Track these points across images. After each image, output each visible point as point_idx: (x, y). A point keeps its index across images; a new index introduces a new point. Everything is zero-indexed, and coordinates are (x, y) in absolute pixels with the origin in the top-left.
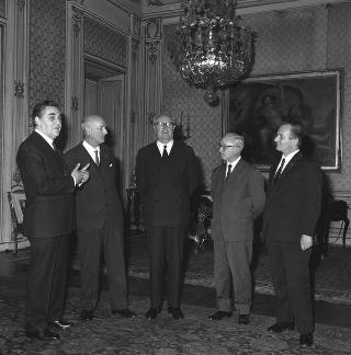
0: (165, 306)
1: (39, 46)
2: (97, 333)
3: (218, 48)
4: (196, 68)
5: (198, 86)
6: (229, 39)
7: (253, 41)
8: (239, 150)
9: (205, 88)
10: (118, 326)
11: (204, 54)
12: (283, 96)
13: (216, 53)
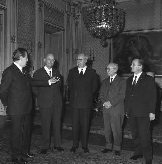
0: (80, 145)
1: (22, 19)
2: (46, 160)
3: (107, 19)
4: (96, 29)
5: (97, 37)
6: (113, 14)
7: (124, 16)
8: (116, 71)
9: (101, 38)
10: (57, 156)
11: (100, 22)
12: (139, 41)
13: (106, 21)
